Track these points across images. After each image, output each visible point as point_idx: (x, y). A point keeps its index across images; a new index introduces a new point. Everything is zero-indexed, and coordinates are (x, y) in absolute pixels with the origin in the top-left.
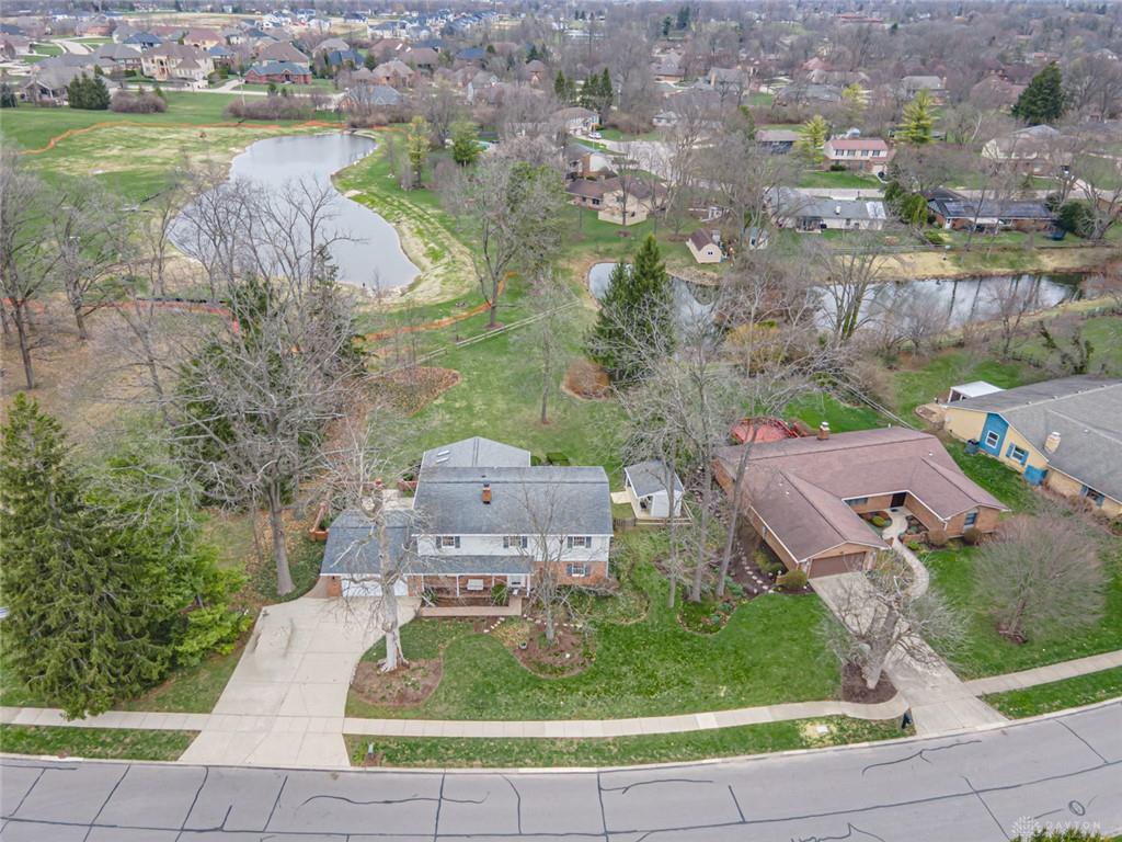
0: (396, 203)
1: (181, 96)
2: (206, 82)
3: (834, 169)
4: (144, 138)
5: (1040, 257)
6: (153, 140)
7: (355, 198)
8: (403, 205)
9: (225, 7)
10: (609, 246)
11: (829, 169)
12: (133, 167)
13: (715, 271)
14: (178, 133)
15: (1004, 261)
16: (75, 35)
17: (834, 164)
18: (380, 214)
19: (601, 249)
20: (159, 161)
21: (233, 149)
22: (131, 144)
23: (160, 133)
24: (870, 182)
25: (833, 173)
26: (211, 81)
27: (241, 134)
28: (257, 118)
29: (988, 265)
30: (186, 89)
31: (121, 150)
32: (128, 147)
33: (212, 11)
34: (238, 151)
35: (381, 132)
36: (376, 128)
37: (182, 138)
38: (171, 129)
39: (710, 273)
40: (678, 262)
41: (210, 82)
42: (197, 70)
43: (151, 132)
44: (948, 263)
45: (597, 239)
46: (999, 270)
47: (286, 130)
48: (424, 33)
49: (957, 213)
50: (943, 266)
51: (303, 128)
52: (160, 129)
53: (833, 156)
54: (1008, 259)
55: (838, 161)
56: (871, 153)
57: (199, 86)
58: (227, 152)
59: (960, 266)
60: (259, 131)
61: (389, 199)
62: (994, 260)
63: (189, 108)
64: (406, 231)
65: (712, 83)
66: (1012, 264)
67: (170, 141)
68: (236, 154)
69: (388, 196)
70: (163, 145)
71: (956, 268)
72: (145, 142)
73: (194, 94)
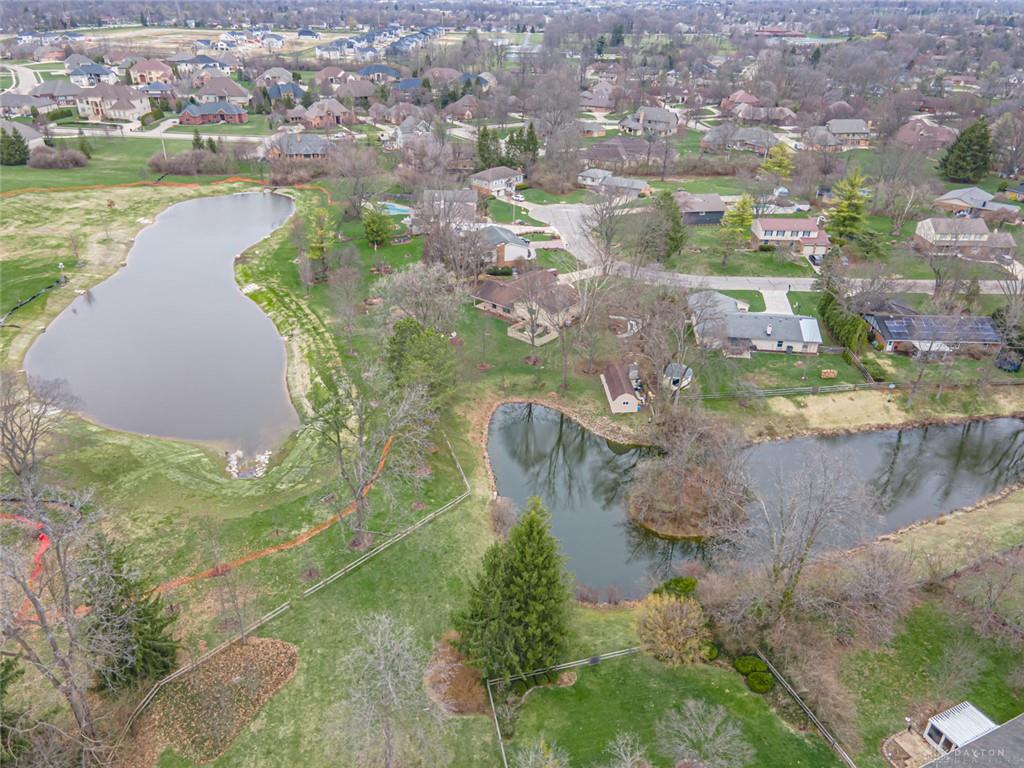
0: (293, 306)
1: (108, 143)
2: (138, 124)
3: (763, 249)
4: (48, 209)
5: (997, 397)
6: (58, 211)
7: (253, 296)
8: (301, 309)
9: (188, 21)
10: (515, 379)
11: (757, 248)
12: (23, 252)
13: (631, 426)
14: (87, 198)
15: (956, 403)
16: (33, 60)
17: (762, 244)
18: (274, 320)
19: (507, 383)
20: (54, 242)
21: (141, 220)
22: (32, 218)
23: (68, 201)
24: (800, 267)
25: (763, 255)
26: (145, 122)
27: (157, 197)
28: (178, 173)
29: (939, 409)
30: (116, 133)
31: (19, 227)
32: (27, 222)
33: (176, 26)
34: (147, 221)
35: (301, 190)
36: (297, 186)
37: (89, 207)
38: (81, 194)
39: (625, 428)
40: (590, 407)
41: (144, 124)
42: (132, 111)
43: (58, 199)
44: (893, 407)
45: (503, 369)
46: (951, 415)
47: (204, 189)
48: (369, 55)
49: (899, 335)
50: (887, 410)
51: (223, 187)
52: (69, 195)
53: (762, 236)
54: (959, 400)
55: (767, 241)
56: (801, 234)
57: (131, 130)
58: (132, 224)
59: (907, 411)
60: (175, 191)
61: (287, 300)
62: (945, 400)
63: (113, 159)
64: (297, 352)
65: (641, 121)
66: (965, 407)
67: (75, 212)
68: (143, 226)
69: (288, 295)
70: (67, 218)
71: (903, 414)
72: (47, 214)
73: (123, 138)
